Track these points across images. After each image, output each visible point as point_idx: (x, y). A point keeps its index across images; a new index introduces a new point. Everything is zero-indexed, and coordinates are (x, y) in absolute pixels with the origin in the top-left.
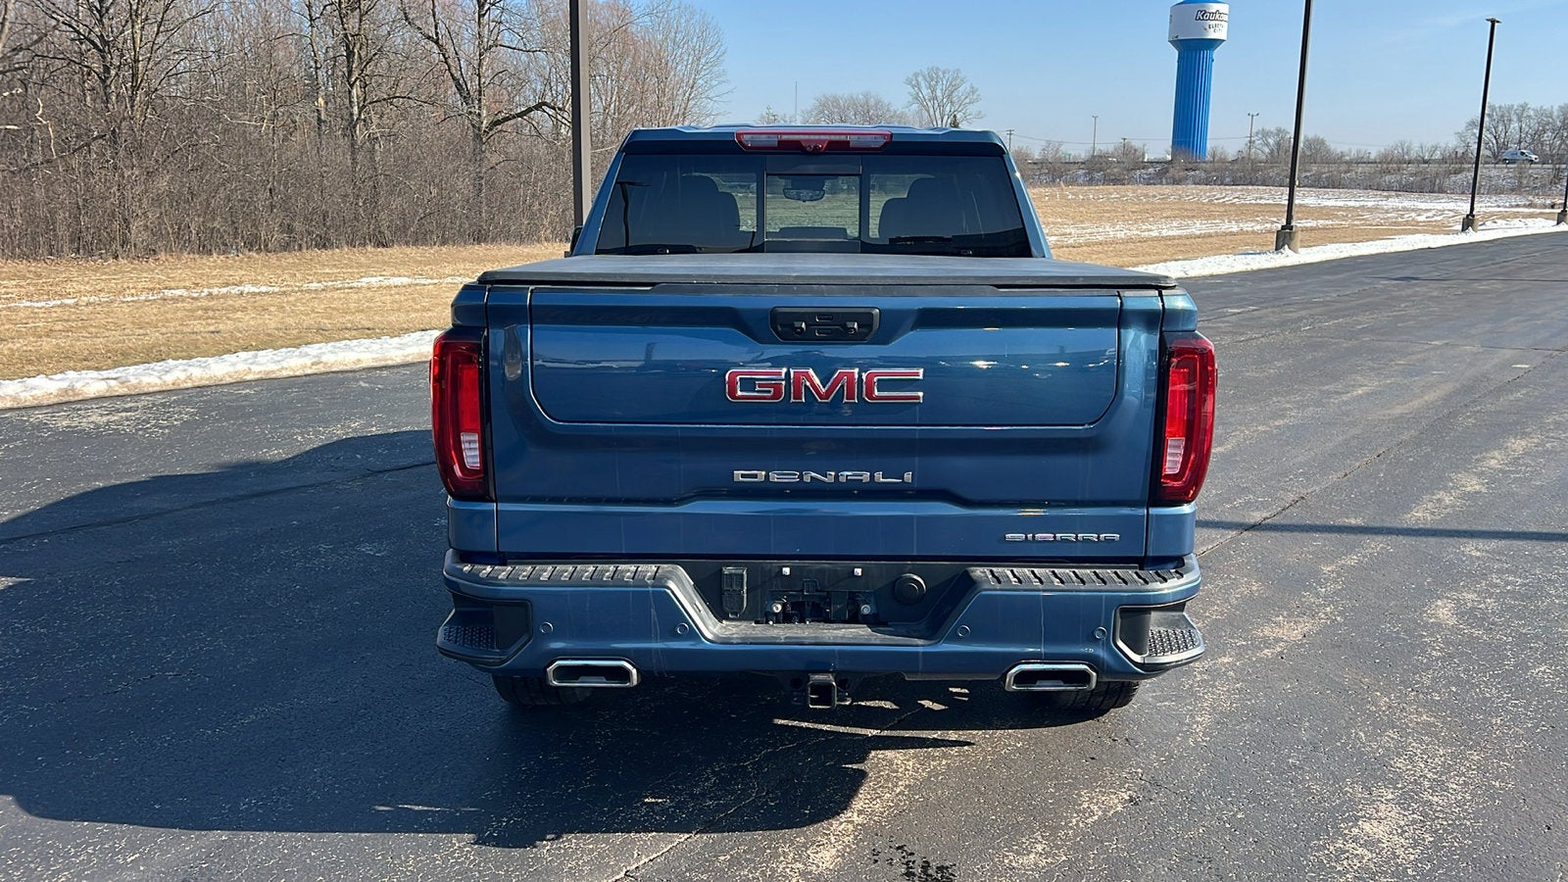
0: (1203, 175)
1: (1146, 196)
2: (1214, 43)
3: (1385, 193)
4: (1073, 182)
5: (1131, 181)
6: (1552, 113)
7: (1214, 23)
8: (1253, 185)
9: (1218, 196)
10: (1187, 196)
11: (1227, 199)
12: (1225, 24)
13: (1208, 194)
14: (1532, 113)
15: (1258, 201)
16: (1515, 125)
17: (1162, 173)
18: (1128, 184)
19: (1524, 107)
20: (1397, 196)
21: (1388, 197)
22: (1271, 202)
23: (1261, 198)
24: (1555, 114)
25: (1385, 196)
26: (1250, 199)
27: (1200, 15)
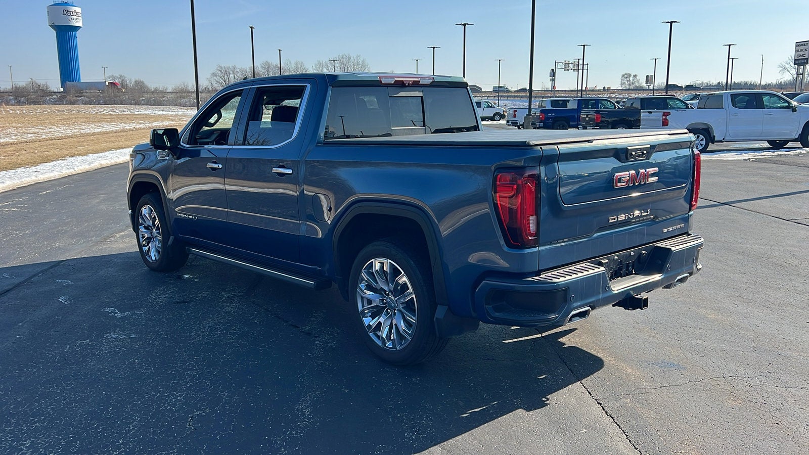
0: (87, 99)
1: (59, 111)
2: (76, 28)
3: (185, 108)
4: (7, 103)
5: (45, 103)
6: (246, 70)
7: (74, 17)
8: (116, 104)
9: (100, 110)
10: (83, 111)
11: (105, 112)
12: (81, 18)
13: (94, 110)
14: (238, 70)
15: (122, 113)
16: (232, 76)
17: (61, 99)
18: (43, 104)
19: (234, 68)
20: (191, 109)
21: (187, 109)
22: (129, 113)
23: (123, 111)
24: (248, 70)
25: (186, 109)
26: (117, 112)
27: (65, 12)
